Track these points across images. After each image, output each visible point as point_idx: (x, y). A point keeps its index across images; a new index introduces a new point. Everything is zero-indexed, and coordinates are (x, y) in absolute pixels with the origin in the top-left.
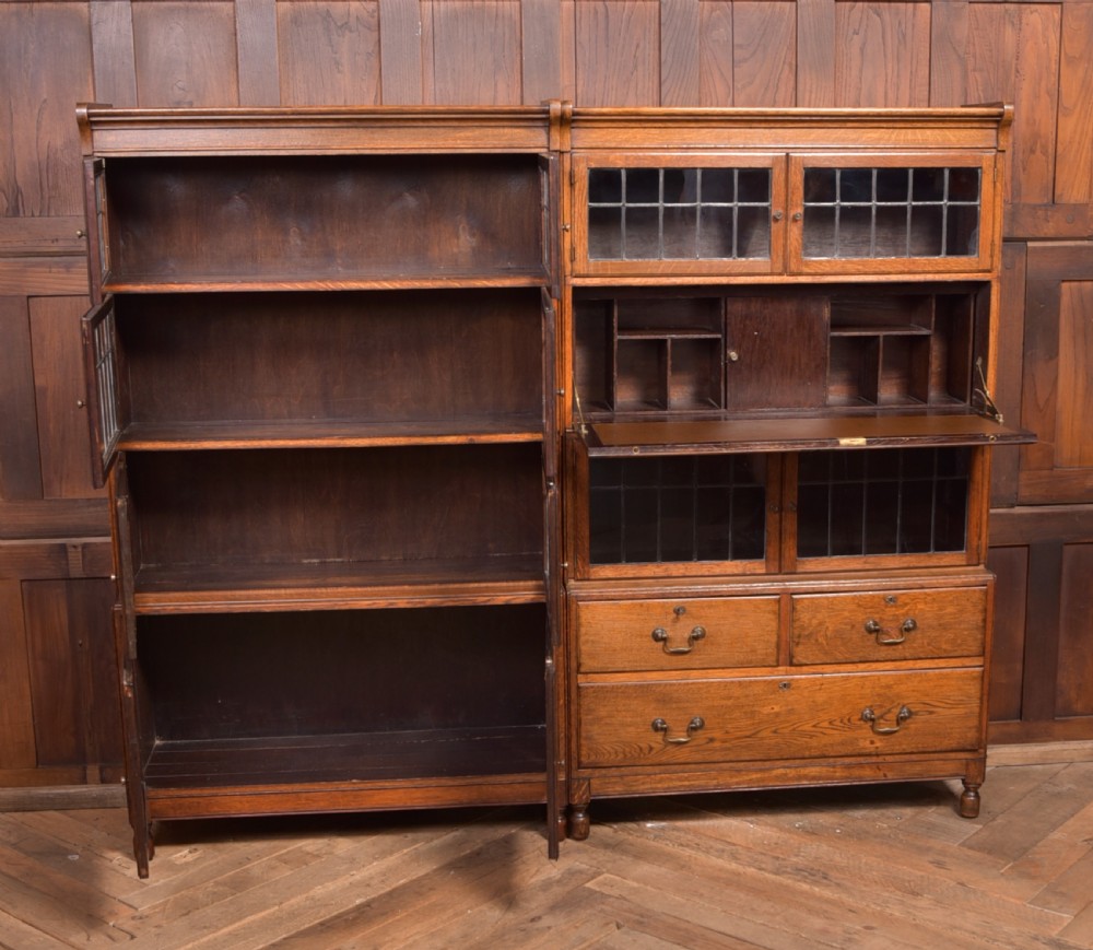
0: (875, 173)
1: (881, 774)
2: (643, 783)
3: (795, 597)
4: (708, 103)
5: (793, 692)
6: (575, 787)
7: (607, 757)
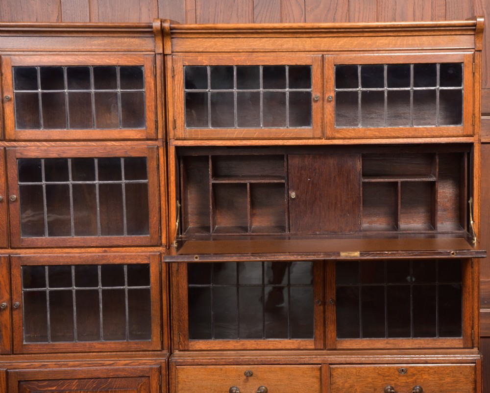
0: (386, 67)
3: (331, 366)
4: (288, 21)
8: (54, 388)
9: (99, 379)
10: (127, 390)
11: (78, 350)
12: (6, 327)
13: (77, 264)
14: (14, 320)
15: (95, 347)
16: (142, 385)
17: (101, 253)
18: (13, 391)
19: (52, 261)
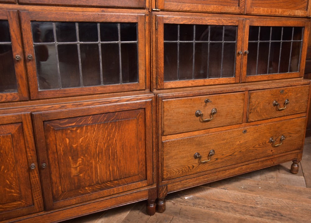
1: (273, 163)
2: (189, 183)
3: (250, 92)
5: (247, 134)
6: (161, 190)
7: (175, 174)
8: (74, 124)
9: (108, 114)
10: (130, 120)
11: (85, 93)
13: (81, 21)
15: (98, 90)
16: (139, 115)
17: (100, 12)
18: (40, 130)
19: (59, 18)
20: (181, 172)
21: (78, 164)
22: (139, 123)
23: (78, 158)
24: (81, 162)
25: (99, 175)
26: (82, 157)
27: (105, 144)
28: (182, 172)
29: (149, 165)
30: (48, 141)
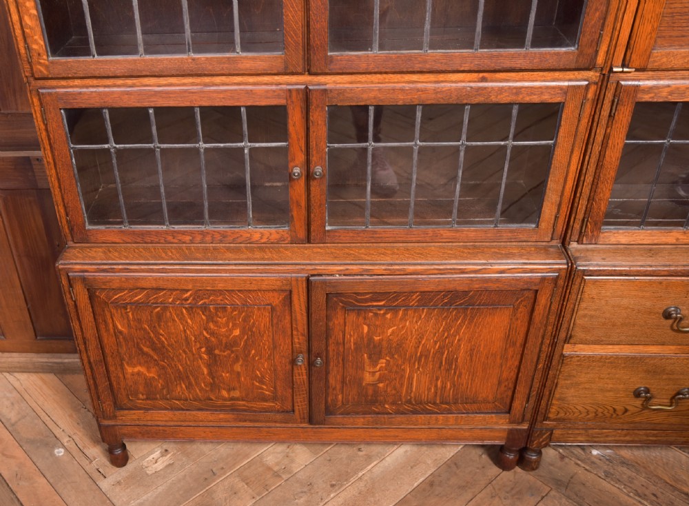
6: (536, 435)
7: (576, 415)
8: (381, 304)
10: (497, 308)
11: (414, 239)
12: (298, 205)
13: (429, 102)
14: (312, 195)
15: (442, 235)
16: (521, 301)
17: (475, 82)
18: (319, 306)
19: (383, 98)
20: (591, 415)
21: (378, 367)
22: (518, 315)
23: (380, 358)
24: (384, 365)
25: (414, 389)
26: (388, 358)
27: (435, 343)
28: (594, 415)
29: (522, 390)
30: (331, 324)
